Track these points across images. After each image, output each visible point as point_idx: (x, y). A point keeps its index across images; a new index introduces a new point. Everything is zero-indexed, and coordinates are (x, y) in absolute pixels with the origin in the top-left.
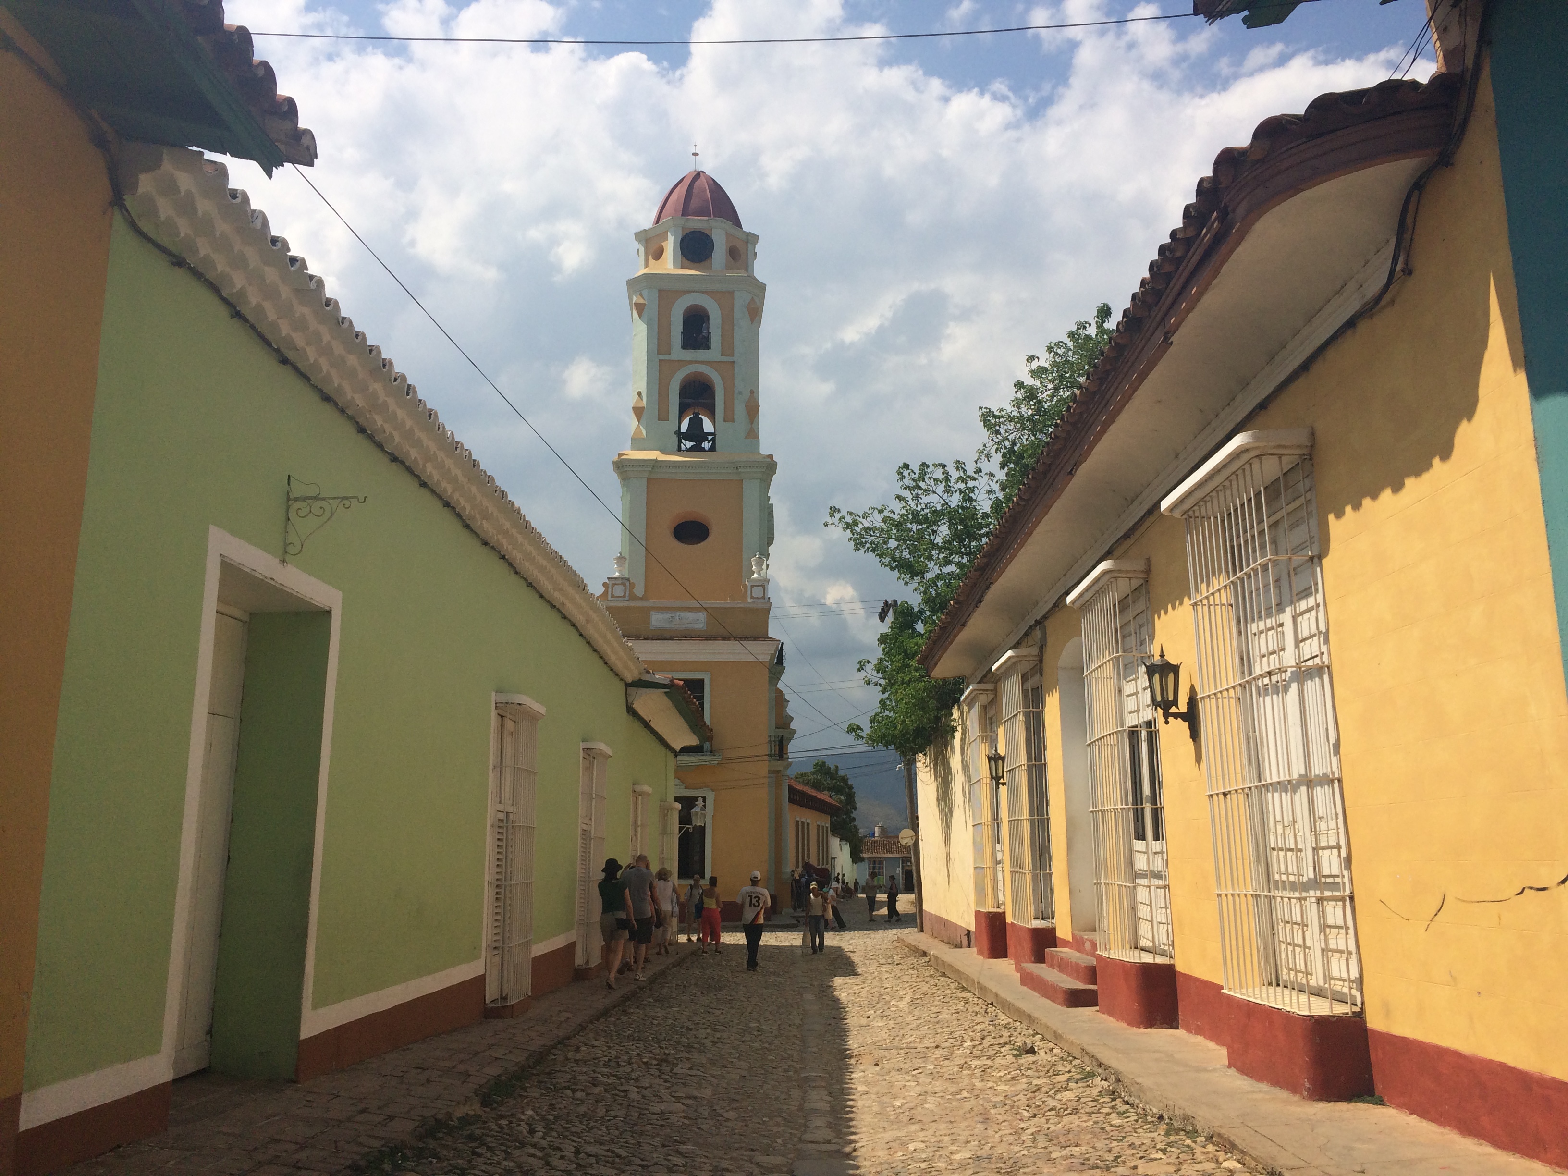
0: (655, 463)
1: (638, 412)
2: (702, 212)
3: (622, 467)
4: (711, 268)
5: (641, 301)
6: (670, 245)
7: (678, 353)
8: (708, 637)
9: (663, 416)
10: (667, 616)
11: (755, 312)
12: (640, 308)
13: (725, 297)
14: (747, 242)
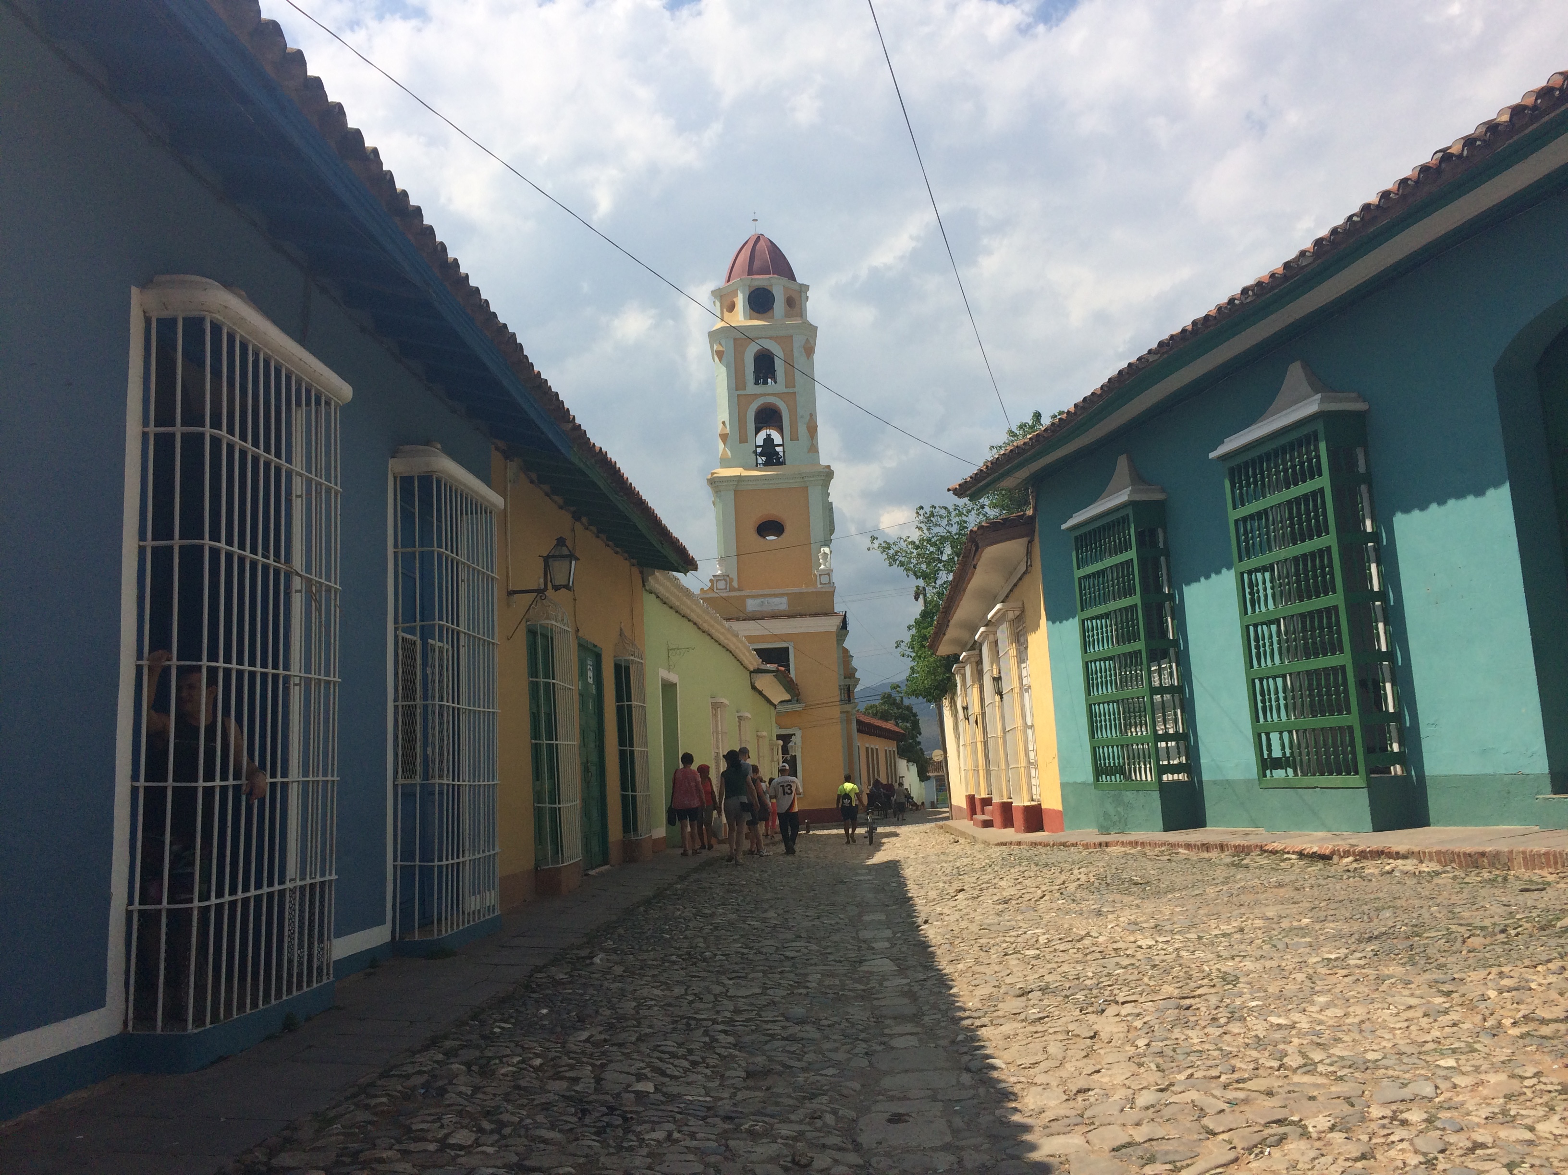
0: (740, 479)
1: (724, 437)
2: (764, 271)
3: (715, 483)
4: (773, 317)
5: (721, 349)
6: (740, 301)
7: (751, 388)
8: (790, 616)
9: (743, 440)
10: (758, 601)
11: (809, 350)
12: (720, 355)
13: (786, 340)
14: (800, 292)
